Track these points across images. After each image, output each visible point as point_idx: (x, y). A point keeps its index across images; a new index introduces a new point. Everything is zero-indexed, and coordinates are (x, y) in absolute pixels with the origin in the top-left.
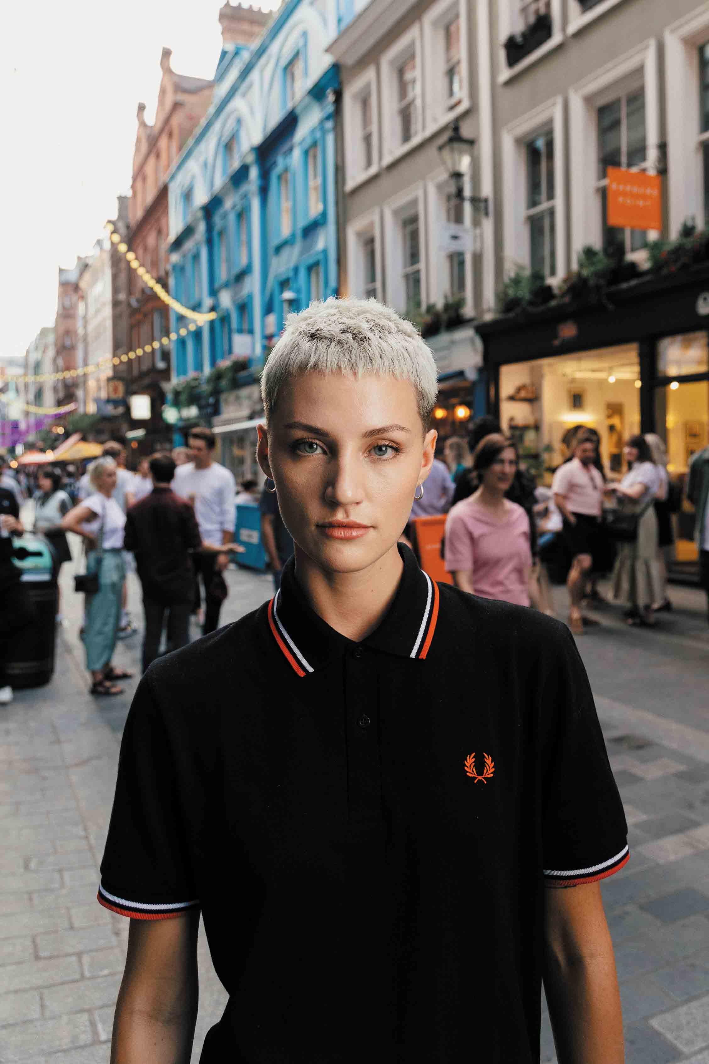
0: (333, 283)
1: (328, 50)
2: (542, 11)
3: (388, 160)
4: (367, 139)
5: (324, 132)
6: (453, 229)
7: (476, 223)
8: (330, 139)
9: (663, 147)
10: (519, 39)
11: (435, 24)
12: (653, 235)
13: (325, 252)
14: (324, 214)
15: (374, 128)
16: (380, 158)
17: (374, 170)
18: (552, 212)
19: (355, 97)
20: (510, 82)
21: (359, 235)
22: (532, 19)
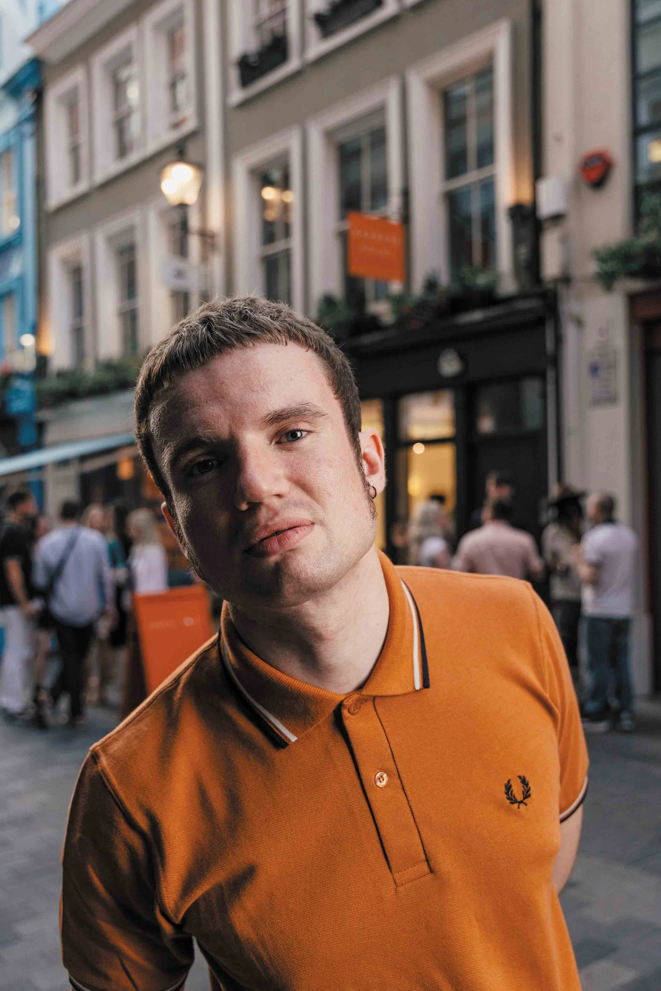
0: (31, 314)
1: (28, 40)
2: (279, 31)
3: (100, 177)
4: (75, 150)
5: (22, 137)
6: (178, 263)
7: (205, 259)
8: (29, 147)
9: (406, 194)
10: (252, 59)
11: (157, 27)
12: (396, 287)
13: (21, 279)
14: (20, 234)
15: (83, 138)
16: (91, 172)
17: (83, 187)
18: (287, 254)
19: (61, 99)
20: (244, 105)
21: (65, 262)
22: (267, 39)
